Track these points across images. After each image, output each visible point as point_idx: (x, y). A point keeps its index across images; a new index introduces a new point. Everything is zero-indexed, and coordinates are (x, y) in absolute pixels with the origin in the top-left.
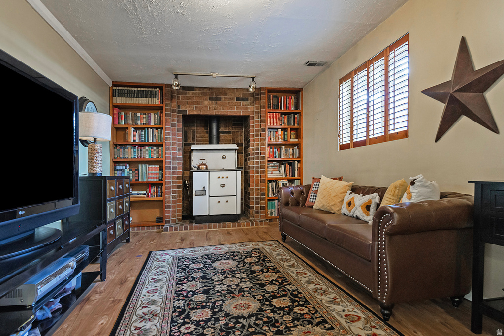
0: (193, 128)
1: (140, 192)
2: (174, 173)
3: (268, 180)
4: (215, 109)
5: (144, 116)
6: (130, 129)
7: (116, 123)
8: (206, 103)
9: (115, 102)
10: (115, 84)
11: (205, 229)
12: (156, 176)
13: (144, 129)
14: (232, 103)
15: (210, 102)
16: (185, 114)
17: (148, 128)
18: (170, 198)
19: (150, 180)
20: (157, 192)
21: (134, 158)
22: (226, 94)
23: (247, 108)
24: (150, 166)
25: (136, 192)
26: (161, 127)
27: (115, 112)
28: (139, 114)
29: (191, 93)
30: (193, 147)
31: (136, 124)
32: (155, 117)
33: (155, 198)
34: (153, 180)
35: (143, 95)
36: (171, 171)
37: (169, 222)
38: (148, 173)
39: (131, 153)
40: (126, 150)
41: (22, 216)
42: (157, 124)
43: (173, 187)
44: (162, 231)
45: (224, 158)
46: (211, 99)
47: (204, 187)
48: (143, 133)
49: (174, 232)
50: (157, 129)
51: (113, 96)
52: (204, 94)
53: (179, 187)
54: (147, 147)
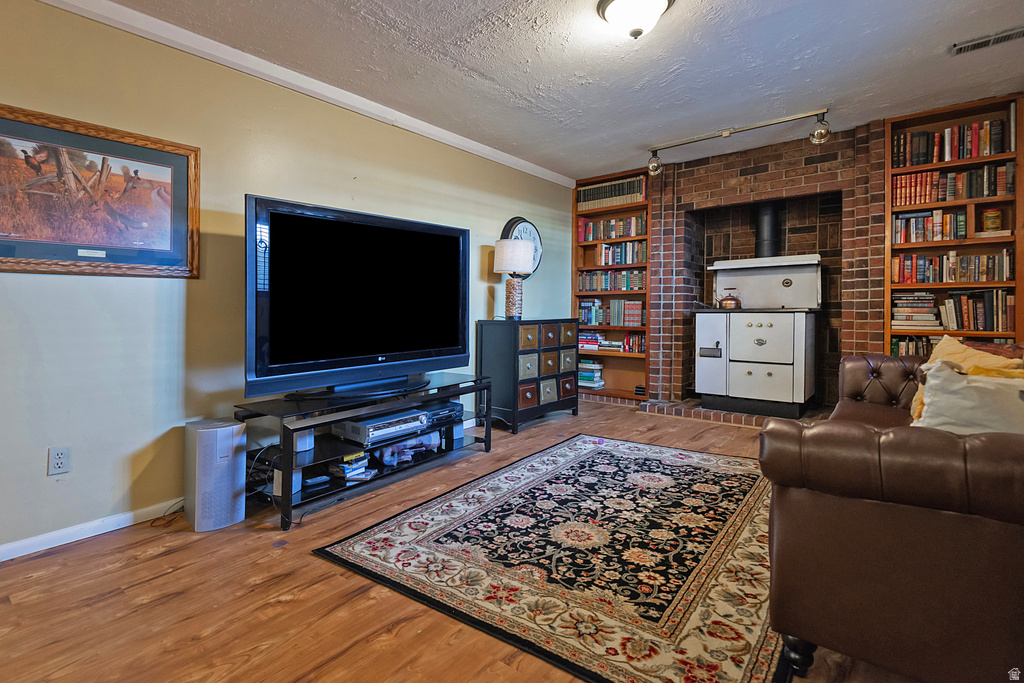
0: (725, 230)
1: (613, 343)
2: (665, 314)
3: (893, 337)
4: (752, 191)
5: (621, 223)
6: (599, 246)
7: (582, 239)
8: (733, 182)
9: (580, 209)
10: (580, 184)
11: (714, 419)
12: (636, 318)
13: (620, 243)
14: (795, 170)
15: (742, 178)
16: (690, 209)
17: (626, 242)
18: (658, 356)
19: (626, 324)
20: (640, 345)
21: (606, 290)
22: (779, 157)
23: (835, 176)
24: (627, 302)
25: (607, 343)
26: (645, 237)
27: (580, 224)
28: (613, 222)
29: (702, 171)
30: (718, 265)
31: (609, 238)
32: (637, 222)
33: (636, 354)
34: (631, 324)
35: (618, 191)
36: (662, 310)
37: (656, 396)
38: (626, 314)
39: (601, 283)
40: (595, 277)
41: (382, 361)
42: (640, 234)
43: (664, 339)
44: (638, 410)
45: (787, 283)
46: (743, 173)
47: (718, 343)
48: (619, 250)
49: (656, 414)
50: (640, 241)
51: (578, 200)
52: (728, 167)
53: (677, 339)
54: (624, 273)
